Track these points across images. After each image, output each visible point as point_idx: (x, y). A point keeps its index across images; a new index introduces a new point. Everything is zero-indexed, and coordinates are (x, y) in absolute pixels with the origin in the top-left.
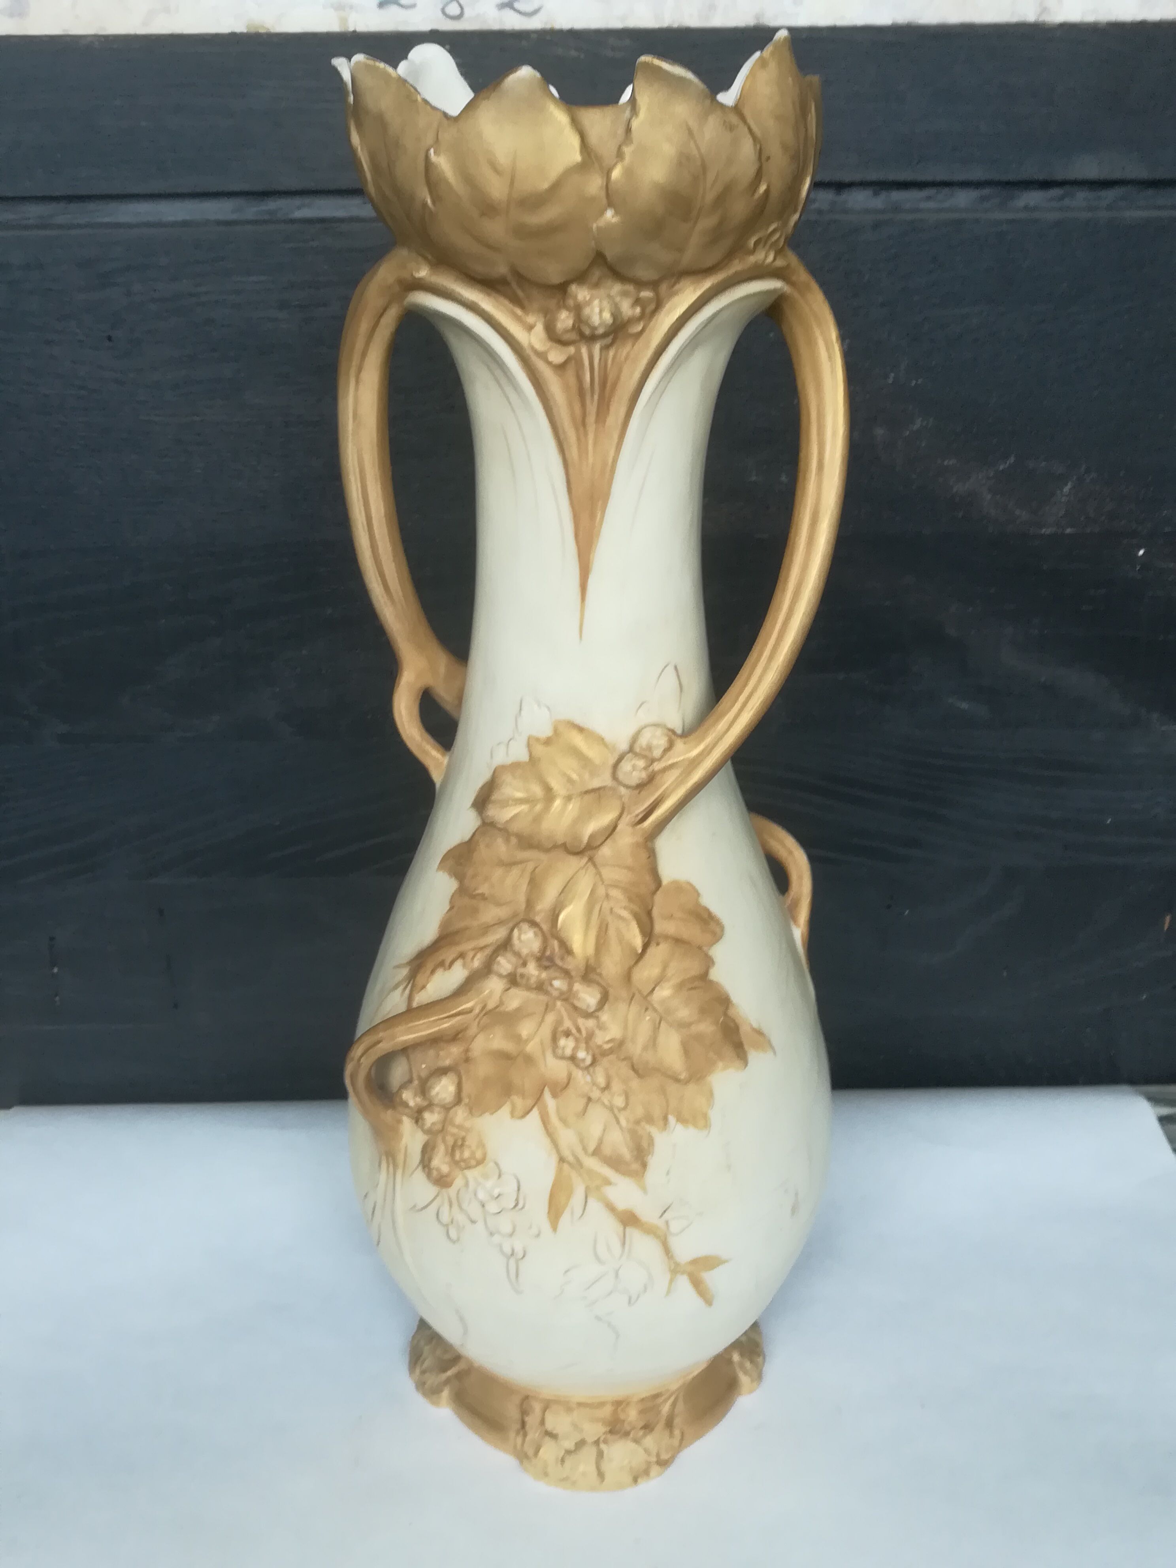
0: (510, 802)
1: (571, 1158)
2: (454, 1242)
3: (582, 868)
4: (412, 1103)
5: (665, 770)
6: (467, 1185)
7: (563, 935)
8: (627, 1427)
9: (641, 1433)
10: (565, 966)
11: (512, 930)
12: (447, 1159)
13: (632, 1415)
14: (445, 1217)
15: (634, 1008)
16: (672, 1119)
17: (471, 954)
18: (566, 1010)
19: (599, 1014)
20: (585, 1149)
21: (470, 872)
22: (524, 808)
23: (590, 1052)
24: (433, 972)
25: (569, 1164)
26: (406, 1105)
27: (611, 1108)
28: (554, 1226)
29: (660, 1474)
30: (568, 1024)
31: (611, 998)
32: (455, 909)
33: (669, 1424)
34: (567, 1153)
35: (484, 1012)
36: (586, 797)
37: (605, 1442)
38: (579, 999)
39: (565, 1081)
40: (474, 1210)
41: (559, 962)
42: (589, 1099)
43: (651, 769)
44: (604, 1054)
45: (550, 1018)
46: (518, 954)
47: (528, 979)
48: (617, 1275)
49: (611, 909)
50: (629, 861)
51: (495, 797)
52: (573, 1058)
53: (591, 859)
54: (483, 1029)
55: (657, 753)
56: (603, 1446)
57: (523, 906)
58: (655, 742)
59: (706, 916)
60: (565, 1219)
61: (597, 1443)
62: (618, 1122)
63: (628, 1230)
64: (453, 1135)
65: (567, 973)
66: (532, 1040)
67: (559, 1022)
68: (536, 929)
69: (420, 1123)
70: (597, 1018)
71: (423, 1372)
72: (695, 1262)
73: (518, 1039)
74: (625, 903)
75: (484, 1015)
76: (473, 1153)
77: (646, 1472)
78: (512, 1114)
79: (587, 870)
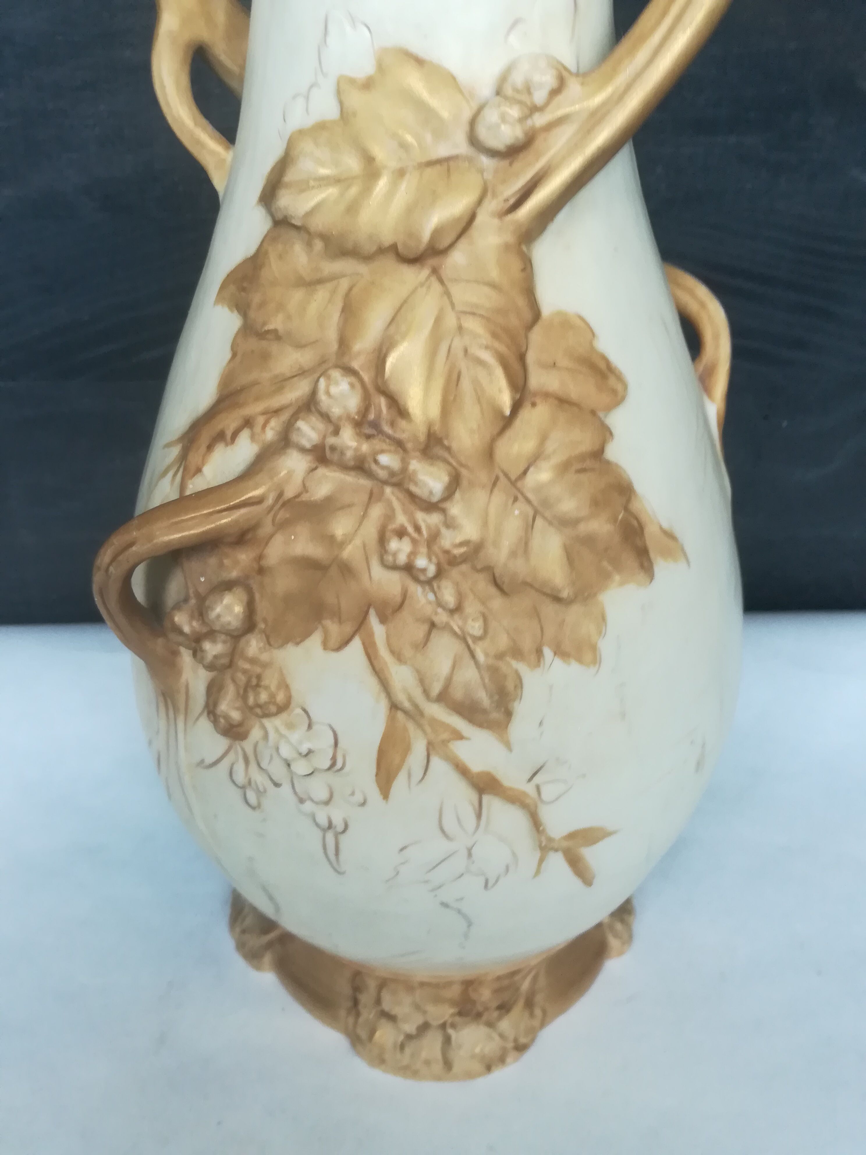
0: (312, 183)
1: (407, 705)
2: (253, 808)
3: (422, 285)
4: (187, 629)
5: (549, 127)
6: (266, 736)
7: (393, 387)
8: (480, 1008)
9: (496, 1014)
10: (399, 435)
11: (318, 381)
12: (238, 704)
13: (485, 995)
14: (240, 777)
15: (498, 498)
16: (548, 652)
17: (261, 420)
18: (398, 499)
19: (447, 505)
20: (426, 692)
21: (256, 298)
22: (331, 192)
23: (434, 559)
24: (210, 448)
25: (406, 712)
26: (179, 631)
27: (463, 638)
28: (385, 792)
29: (516, 1060)
30: (401, 519)
31: (464, 483)
32: (238, 358)
33: (529, 1004)
34: (401, 698)
35: (281, 502)
36: (429, 171)
37: (453, 1026)
38: (416, 484)
39: (399, 599)
40: (278, 770)
41: (387, 429)
42: (433, 625)
43: (529, 122)
44: (453, 561)
45: (377, 511)
46: (326, 417)
47: (342, 453)
48: (470, 855)
49: (466, 351)
50: (494, 274)
51: (290, 176)
52: (409, 569)
53: (435, 271)
54: (282, 526)
55: (539, 97)
56: (450, 1031)
57: (335, 347)
58: (537, 78)
59: (603, 366)
60: (400, 783)
61: (443, 1026)
62: (473, 655)
63: (486, 798)
64: (245, 672)
65: (399, 444)
66: (350, 542)
67: (390, 517)
68: (353, 379)
69: (199, 654)
70: (444, 511)
71: (244, 932)
72: (572, 836)
73: (330, 540)
74: (485, 338)
75: (280, 509)
76: (272, 696)
77: (502, 1060)
78: (325, 646)
79: (429, 287)
